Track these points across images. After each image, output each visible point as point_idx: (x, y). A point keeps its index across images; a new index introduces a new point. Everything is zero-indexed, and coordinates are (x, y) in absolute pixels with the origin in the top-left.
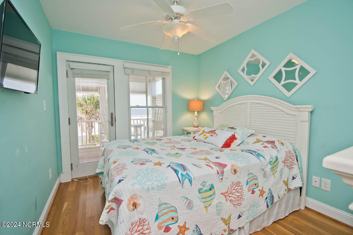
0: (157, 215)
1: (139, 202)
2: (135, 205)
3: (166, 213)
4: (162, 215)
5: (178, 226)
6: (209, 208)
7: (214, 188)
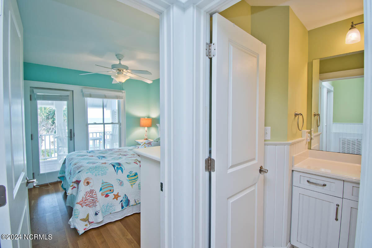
0: (101, 188)
1: (90, 181)
2: (88, 183)
3: (106, 188)
4: (104, 188)
5: (114, 194)
6: (134, 186)
7: (137, 175)
